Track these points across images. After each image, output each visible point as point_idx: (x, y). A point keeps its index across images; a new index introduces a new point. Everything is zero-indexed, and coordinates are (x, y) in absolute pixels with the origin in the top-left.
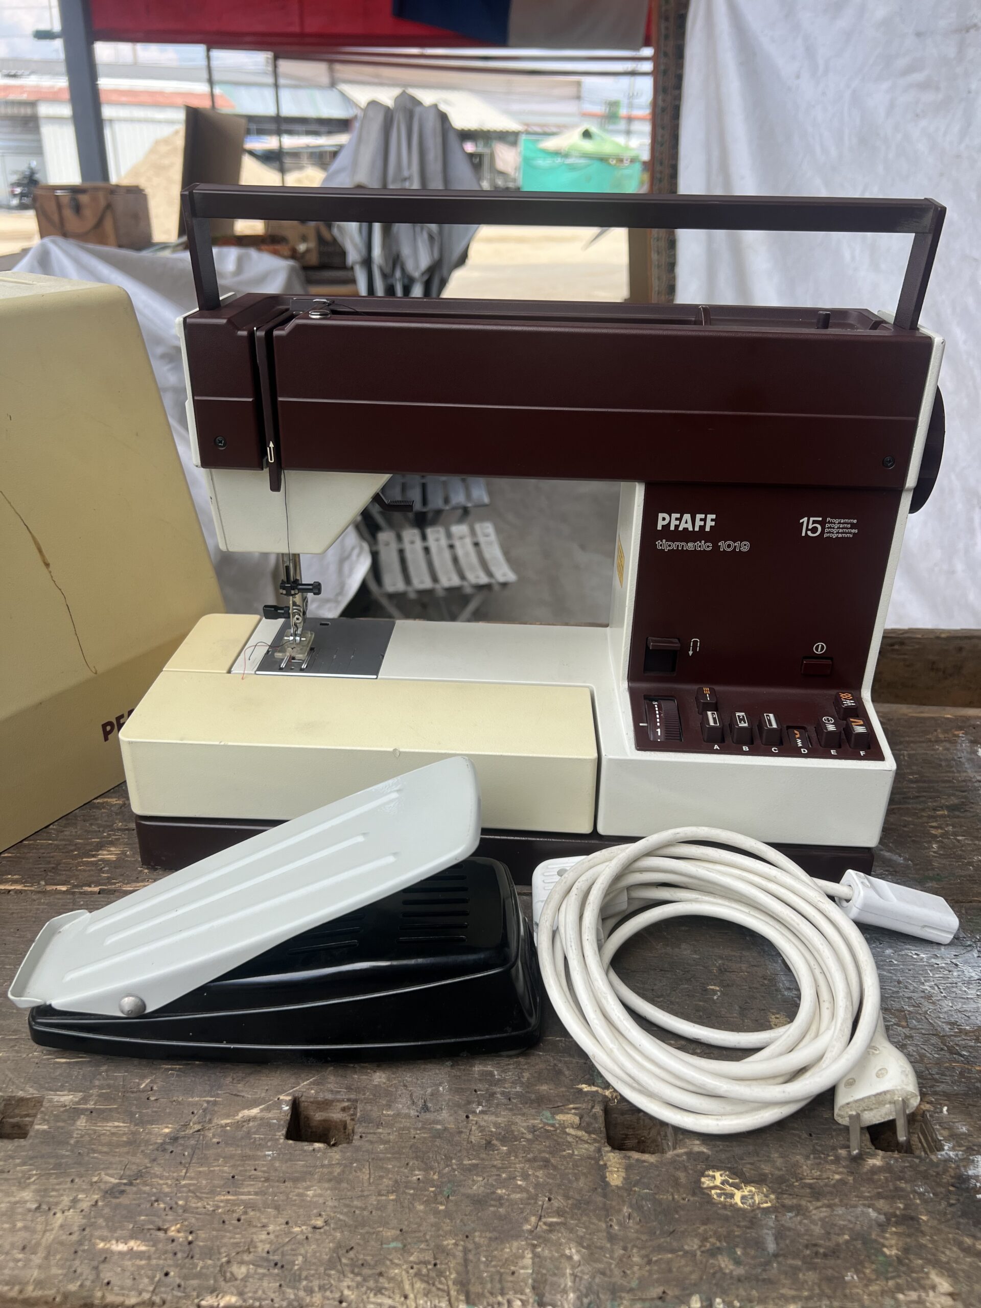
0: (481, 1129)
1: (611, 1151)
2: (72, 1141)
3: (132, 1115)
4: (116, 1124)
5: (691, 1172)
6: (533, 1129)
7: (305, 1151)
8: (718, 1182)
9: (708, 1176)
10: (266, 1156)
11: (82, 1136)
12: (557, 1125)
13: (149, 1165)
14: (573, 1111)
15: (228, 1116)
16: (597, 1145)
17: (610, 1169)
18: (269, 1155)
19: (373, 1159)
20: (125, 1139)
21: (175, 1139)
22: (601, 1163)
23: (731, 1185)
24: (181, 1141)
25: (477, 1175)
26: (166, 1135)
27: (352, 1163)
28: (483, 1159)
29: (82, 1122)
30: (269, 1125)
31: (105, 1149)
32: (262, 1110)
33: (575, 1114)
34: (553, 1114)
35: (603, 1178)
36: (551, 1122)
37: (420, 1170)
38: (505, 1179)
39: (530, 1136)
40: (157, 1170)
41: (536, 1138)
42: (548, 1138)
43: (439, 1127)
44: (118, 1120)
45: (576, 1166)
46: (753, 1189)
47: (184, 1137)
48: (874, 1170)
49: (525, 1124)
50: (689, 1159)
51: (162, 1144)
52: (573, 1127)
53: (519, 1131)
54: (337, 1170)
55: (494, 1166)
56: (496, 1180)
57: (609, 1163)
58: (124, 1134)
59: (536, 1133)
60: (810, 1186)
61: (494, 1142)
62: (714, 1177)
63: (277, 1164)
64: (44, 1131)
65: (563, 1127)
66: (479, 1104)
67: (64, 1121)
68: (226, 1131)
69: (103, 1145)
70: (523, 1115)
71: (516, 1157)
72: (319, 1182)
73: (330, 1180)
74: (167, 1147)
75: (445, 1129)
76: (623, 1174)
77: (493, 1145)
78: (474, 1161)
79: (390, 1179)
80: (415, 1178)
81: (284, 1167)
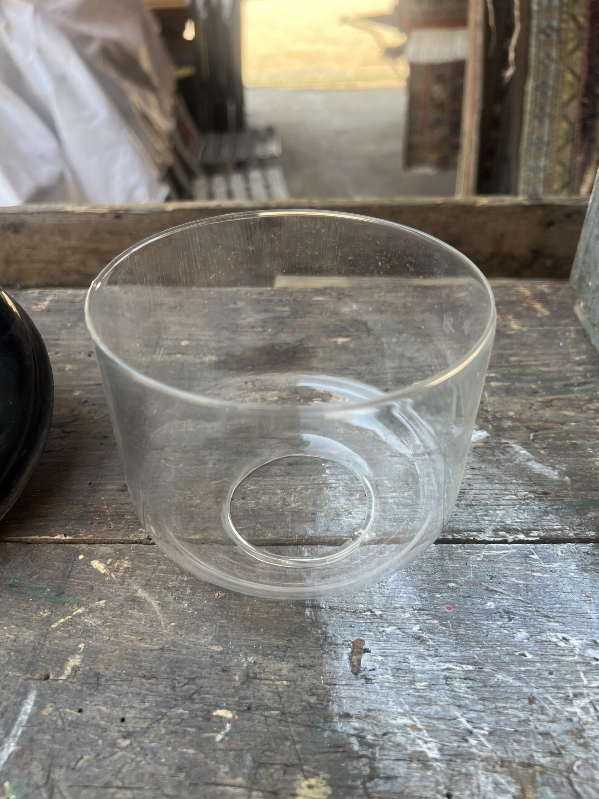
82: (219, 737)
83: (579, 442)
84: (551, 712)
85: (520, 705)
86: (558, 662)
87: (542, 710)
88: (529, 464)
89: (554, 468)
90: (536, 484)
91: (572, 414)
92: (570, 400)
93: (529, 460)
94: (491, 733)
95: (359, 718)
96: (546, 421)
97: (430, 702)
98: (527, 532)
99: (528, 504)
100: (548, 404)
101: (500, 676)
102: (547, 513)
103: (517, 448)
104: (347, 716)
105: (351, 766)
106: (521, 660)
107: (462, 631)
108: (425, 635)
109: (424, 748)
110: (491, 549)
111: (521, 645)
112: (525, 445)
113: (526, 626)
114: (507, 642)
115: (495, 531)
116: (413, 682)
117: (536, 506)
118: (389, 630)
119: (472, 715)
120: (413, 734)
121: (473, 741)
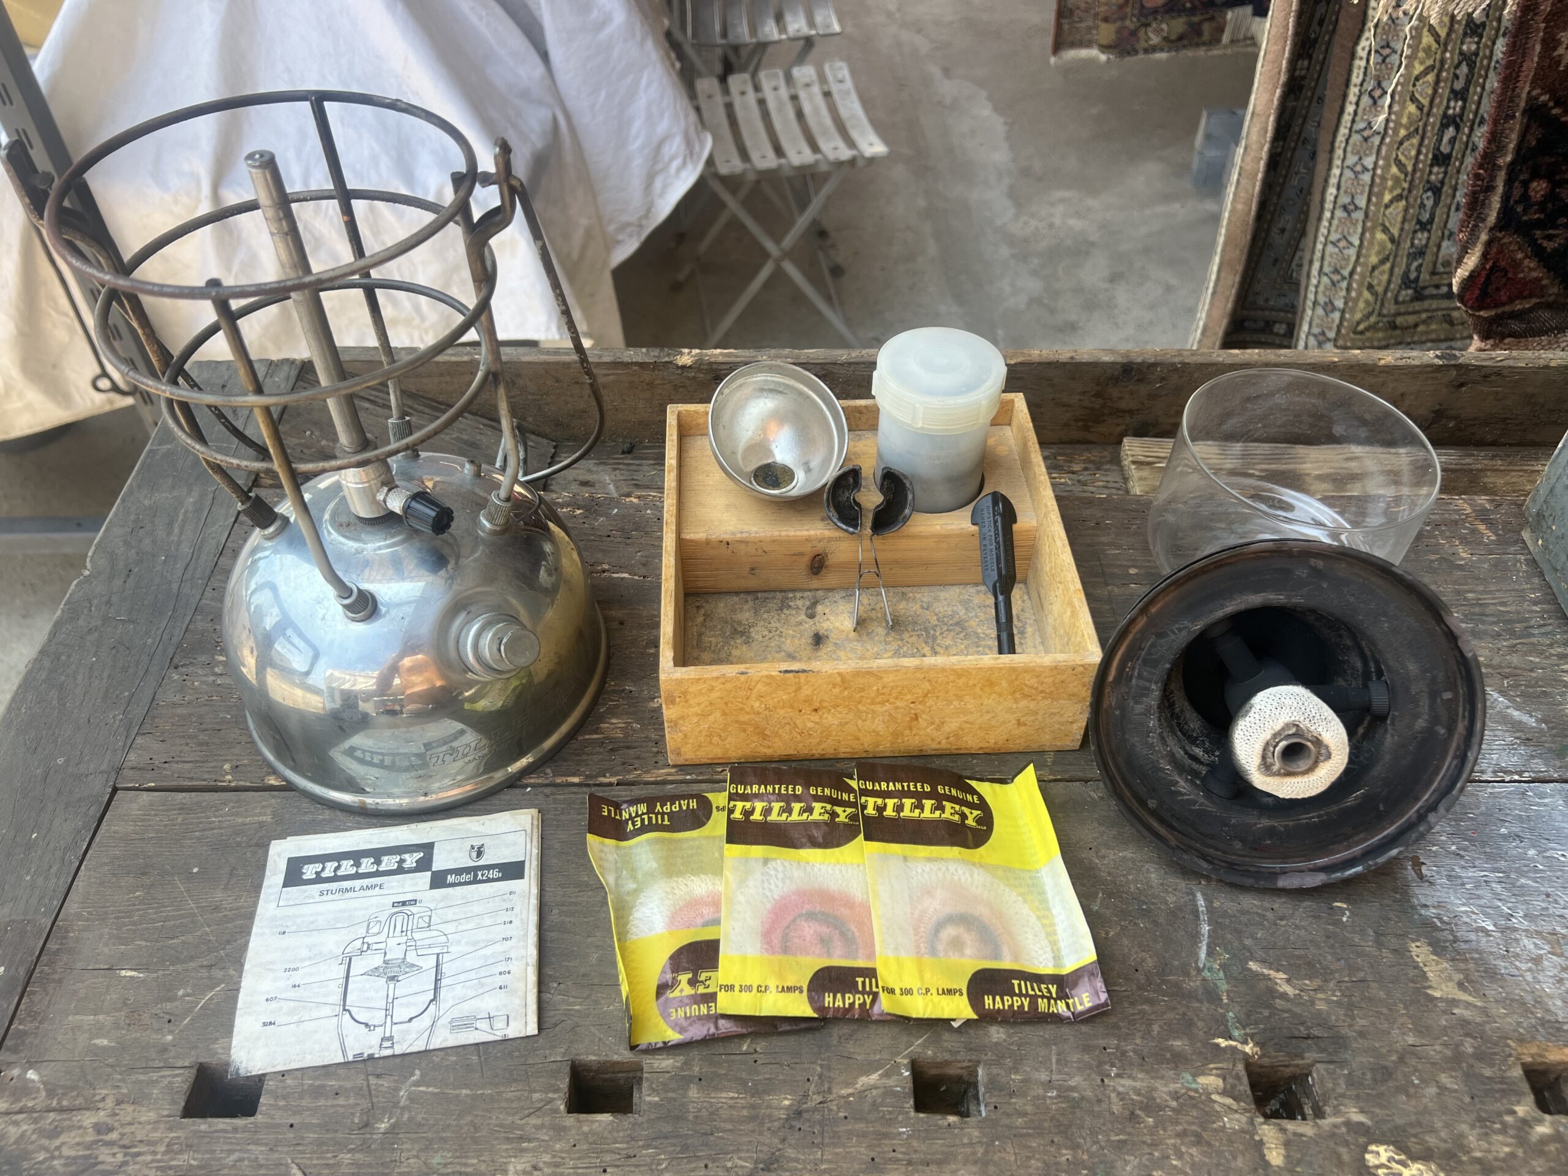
0: (1121, 1096)
1: (1264, 1123)
2: (691, 1118)
3: (744, 1083)
4: (731, 1095)
5: (1352, 1147)
6: (1176, 1096)
7: (941, 1127)
8: (1383, 1159)
9: (1372, 1152)
10: (900, 1133)
11: (699, 1111)
12: (1201, 1091)
13: (780, 1146)
14: (1214, 1072)
15: (848, 1085)
16: (1248, 1115)
17: (1267, 1145)
18: (904, 1133)
19: (1015, 1136)
20: (745, 1113)
21: (799, 1113)
22: (1257, 1138)
23: (1398, 1162)
24: (805, 1116)
25: (1127, 1153)
26: (788, 1108)
27: (993, 1142)
28: (1130, 1134)
29: (693, 1093)
30: (894, 1094)
31: (729, 1126)
32: (881, 1076)
33: (1218, 1076)
34: (1195, 1075)
35: (1262, 1156)
36: (1194, 1086)
37: (1067, 1149)
38: (1158, 1159)
39: (1174, 1104)
40: (791, 1153)
41: (1181, 1105)
42: (1194, 1106)
43: (1076, 1095)
44: (731, 1090)
45: (1231, 1142)
46: (1421, 1167)
47: (807, 1111)
48: (1544, 1140)
49: (1165, 1089)
50: (1349, 1131)
51: (787, 1120)
52: (1219, 1094)
53: (1161, 1098)
54: (980, 1151)
55: (1144, 1143)
56: (1148, 1160)
57: (1265, 1139)
58: (743, 1108)
59: (1181, 1100)
60: (1479, 1161)
61: (1138, 1112)
62: (1378, 1153)
63: (915, 1144)
64: (656, 1103)
65: (1208, 1093)
66: (1113, 1065)
67: (674, 1091)
68: (850, 1103)
69: (725, 1121)
70: (1162, 1078)
71: (1165, 1130)
72: (964, 1165)
73: (975, 1163)
74: (793, 1123)
75: (1082, 1098)
76: (1283, 1151)
77: (1138, 1116)
78: (1121, 1137)
79: (1038, 1160)
80: (1064, 1159)
81: (923, 1147)
82: (1345, 919)
83: (1549, 690)
84: (1562, 902)
85: (1540, 898)
86: (1561, 870)
87: (1556, 902)
88: (1509, 711)
89: (1531, 716)
90: (1519, 731)
91: (1538, 660)
92: (1533, 644)
93: (1508, 707)
94: (1525, 916)
95: (1434, 907)
96: (1515, 668)
97: (1479, 897)
98: (1520, 773)
99: (1516, 749)
100: (1512, 649)
101: (1523, 881)
102: (1533, 757)
103: (1496, 695)
104: (1426, 906)
105: (1439, 935)
106: (1536, 870)
107: (1488, 850)
108: (1461, 852)
109: (1484, 924)
110: (1494, 787)
111: (1532, 860)
112: (1502, 693)
113: (1534, 847)
114: (1523, 857)
115: (1494, 772)
116: (1463, 884)
117: (1522, 750)
118: (1434, 848)
119: (1510, 905)
120: (1474, 917)
121: (1514, 920)
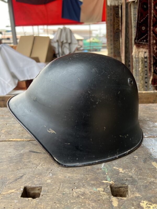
0: (76, 193)
1: (113, 197)
5: (137, 202)
6: (91, 192)
7: (26, 200)
8: (145, 204)
9: (142, 202)
10: (14, 202)
12: (97, 191)
14: (102, 187)
16: (109, 196)
17: (113, 202)
19: (45, 202)
22: (111, 200)
23: (149, 204)
27: (39, 203)
28: (77, 200)
30: (17, 194)
32: (15, 190)
33: (103, 188)
34: (96, 188)
35: (112, 205)
37: (58, 204)
38: (83, 206)
39: (90, 194)
41: (92, 194)
42: (95, 194)
43: (64, 192)
45: (103, 201)
49: (88, 191)
50: (136, 198)
52: (102, 191)
53: (87, 193)
55: (80, 202)
56: (80, 206)
57: (113, 200)
62: (144, 202)
63: (17, 204)
65: (99, 191)
70: (88, 189)
71: (86, 199)
75: (66, 193)
76: (117, 203)
77: (80, 197)
78: (74, 201)
79: (50, 207)
80: (57, 206)
81: (19, 205)
82: (136, 159)
